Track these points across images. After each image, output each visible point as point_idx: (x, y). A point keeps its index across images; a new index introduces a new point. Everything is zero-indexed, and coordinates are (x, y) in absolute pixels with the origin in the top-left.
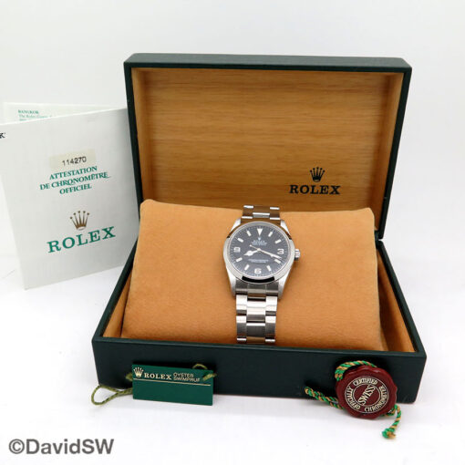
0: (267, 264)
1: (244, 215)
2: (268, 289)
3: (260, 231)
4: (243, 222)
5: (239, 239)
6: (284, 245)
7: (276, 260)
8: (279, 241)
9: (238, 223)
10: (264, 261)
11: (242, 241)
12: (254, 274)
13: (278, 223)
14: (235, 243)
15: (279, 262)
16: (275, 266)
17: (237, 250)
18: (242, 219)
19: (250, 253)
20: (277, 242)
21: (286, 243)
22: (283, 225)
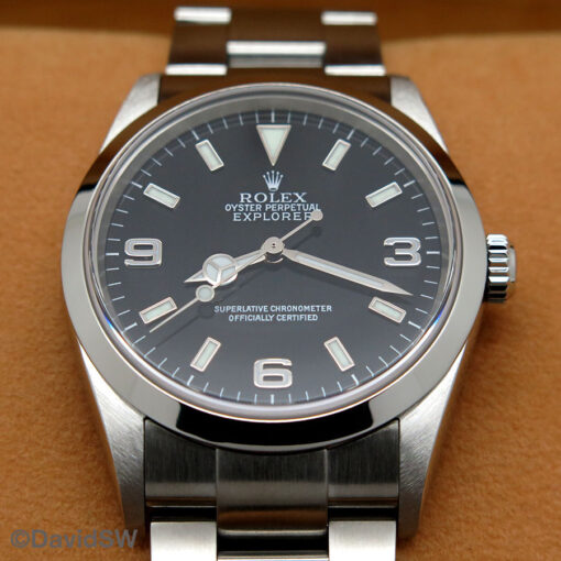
0: (326, 328)
1: (177, 58)
2: (341, 477)
3: (274, 138)
4: (172, 91)
5: (156, 193)
6: (415, 213)
7: (379, 306)
8: (389, 192)
9: (141, 102)
10: (308, 313)
11: (169, 199)
12: (250, 394)
13: (378, 92)
14: (132, 215)
15: (395, 314)
16: (375, 342)
17: (147, 251)
18: (165, 80)
19: (219, 271)
20: (377, 198)
21: (428, 200)
22: (407, 102)
